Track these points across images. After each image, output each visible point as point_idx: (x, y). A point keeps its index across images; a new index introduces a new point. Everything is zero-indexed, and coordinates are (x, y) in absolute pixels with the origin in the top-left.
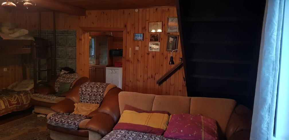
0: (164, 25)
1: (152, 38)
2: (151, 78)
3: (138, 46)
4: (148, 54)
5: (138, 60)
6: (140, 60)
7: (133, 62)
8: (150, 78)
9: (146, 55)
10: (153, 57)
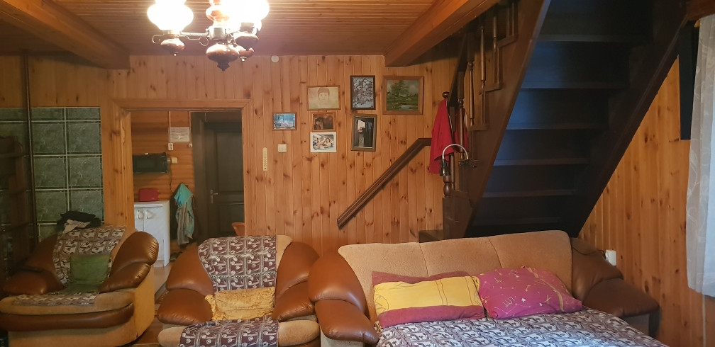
0: (343, 93)
1: (318, 123)
2: (319, 213)
3: (284, 143)
4: (310, 159)
5: (285, 175)
6: (291, 175)
7: (272, 181)
8: (318, 215)
9: (306, 163)
10: (323, 165)
